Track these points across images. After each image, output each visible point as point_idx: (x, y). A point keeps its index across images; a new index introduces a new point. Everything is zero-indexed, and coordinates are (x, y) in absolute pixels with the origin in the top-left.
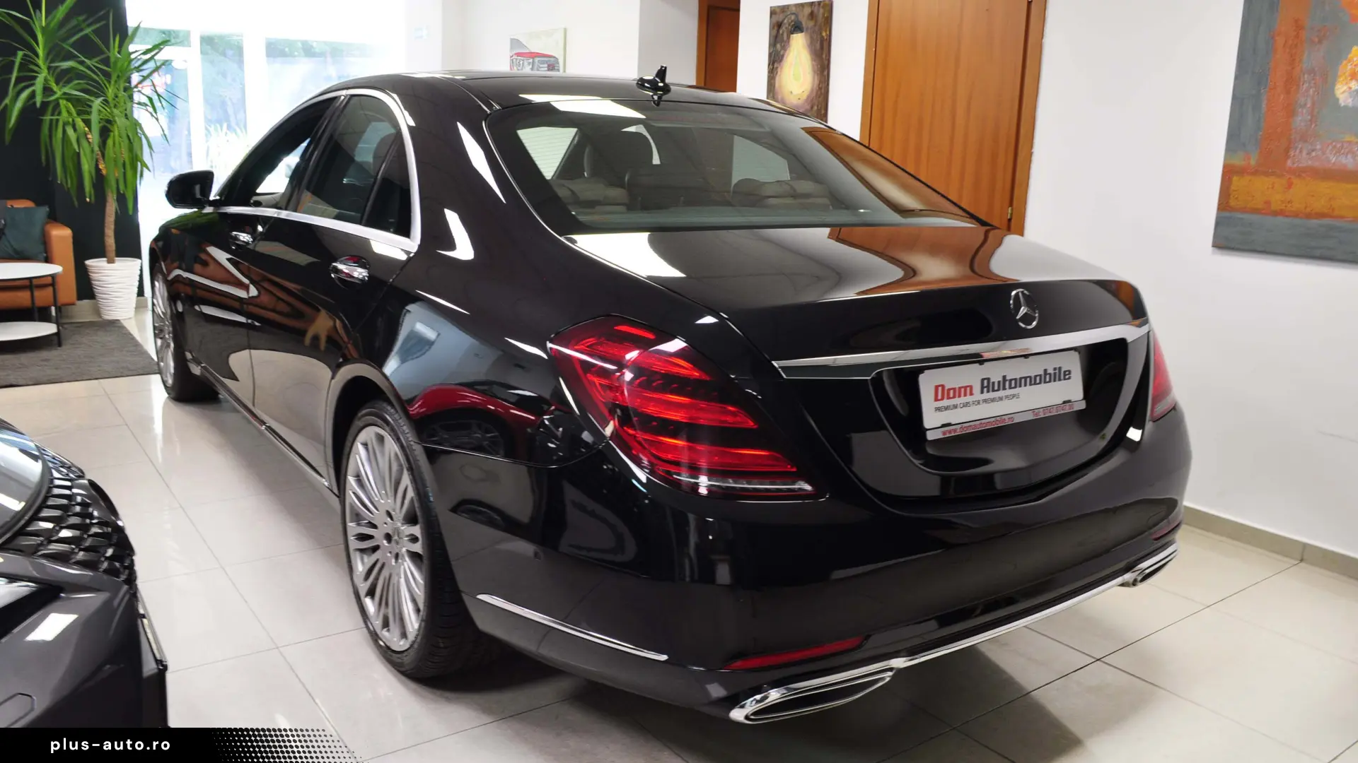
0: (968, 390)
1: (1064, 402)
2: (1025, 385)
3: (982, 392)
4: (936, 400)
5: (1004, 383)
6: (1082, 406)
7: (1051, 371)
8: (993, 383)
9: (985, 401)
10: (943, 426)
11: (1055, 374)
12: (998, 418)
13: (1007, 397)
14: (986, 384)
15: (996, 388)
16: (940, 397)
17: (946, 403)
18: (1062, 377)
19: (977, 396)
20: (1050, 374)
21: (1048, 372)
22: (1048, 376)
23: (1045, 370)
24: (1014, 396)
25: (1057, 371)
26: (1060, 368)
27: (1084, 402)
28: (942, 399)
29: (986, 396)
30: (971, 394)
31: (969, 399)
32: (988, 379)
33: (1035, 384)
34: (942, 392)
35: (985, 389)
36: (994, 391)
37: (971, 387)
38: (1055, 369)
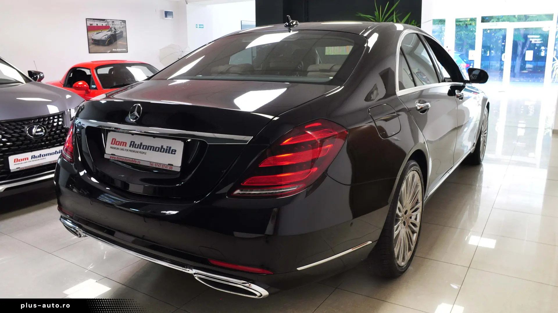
0: (125, 144)
1: (169, 164)
2: (150, 150)
3: (130, 146)
4: (112, 144)
5: (140, 146)
6: (179, 170)
7: (165, 147)
8: (136, 144)
9: (131, 151)
10: (112, 154)
11: (167, 149)
12: (133, 160)
13: (140, 152)
14: (132, 144)
15: (136, 147)
16: (113, 143)
17: (115, 146)
18: (170, 152)
19: (128, 147)
20: (164, 149)
21: (164, 147)
22: (163, 149)
23: (162, 146)
24: (143, 153)
25: (168, 148)
26: (170, 148)
27: (180, 168)
28: (114, 144)
29: (131, 148)
30: (125, 146)
31: (124, 147)
32: (134, 142)
33: (155, 151)
34: (114, 142)
35: (132, 146)
36: (135, 147)
37: (126, 143)
38: (167, 147)
